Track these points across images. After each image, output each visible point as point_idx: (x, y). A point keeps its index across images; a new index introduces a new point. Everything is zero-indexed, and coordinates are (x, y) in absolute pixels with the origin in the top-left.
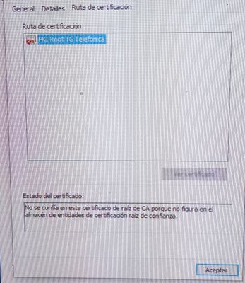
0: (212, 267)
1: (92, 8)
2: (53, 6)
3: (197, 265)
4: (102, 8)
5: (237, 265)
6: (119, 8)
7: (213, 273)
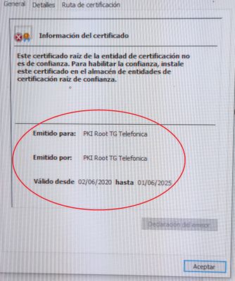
0: (200, 264)
1: (81, 5)
2: (44, 2)
3: (185, 261)
4: (91, 5)
5: (226, 262)
6: (108, 5)
7: (200, 270)
